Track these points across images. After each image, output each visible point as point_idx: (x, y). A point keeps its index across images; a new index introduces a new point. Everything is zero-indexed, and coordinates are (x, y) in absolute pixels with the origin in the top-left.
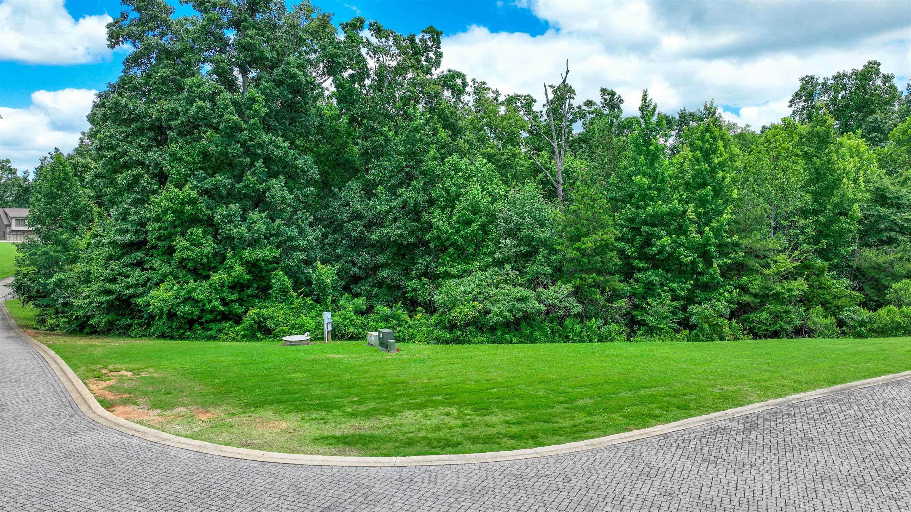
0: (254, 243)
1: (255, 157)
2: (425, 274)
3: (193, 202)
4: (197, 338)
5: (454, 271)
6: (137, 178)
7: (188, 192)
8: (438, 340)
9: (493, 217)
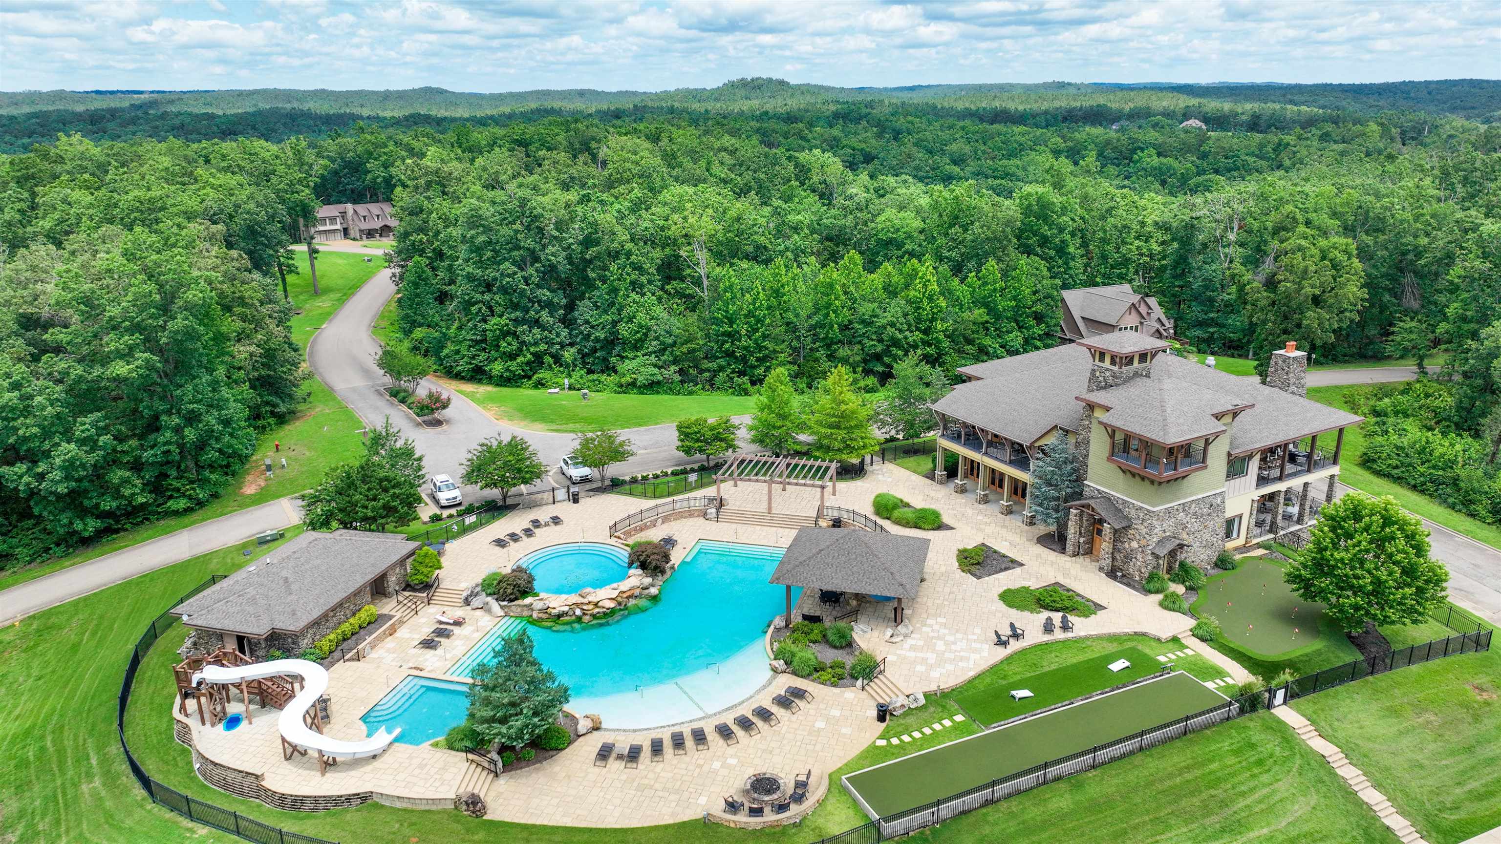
0: (536, 344)
1: (533, 303)
2: (618, 355)
3: (507, 325)
4: (512, 387)
5: (630, 356)
6: (480, 309)
7: (503, 321)
8: (616, 392)
9: (649, 329)
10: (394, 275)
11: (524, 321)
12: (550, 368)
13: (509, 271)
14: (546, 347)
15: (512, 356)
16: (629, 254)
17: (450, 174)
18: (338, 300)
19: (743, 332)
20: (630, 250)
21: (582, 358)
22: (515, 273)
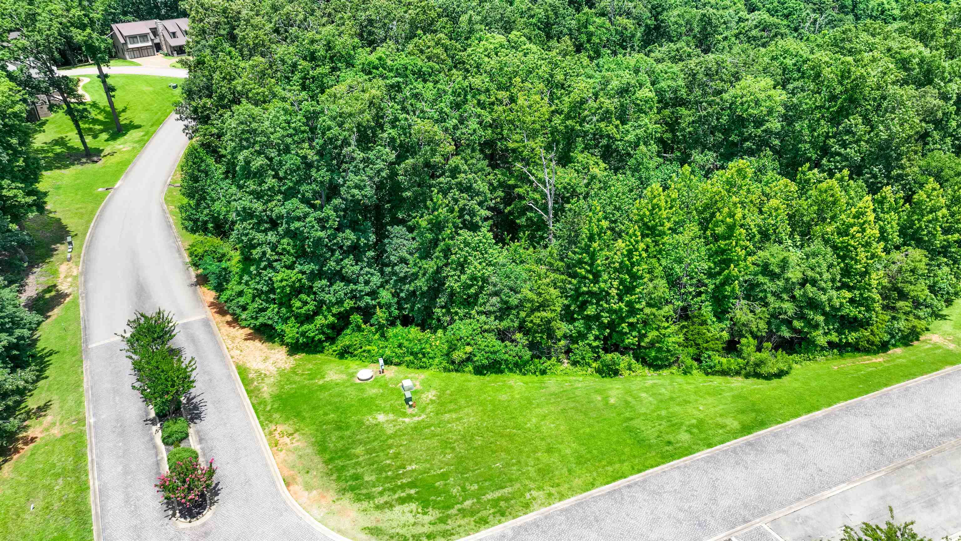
0: (339, 303)
3: (300, 280)
4: (311, 353)
5: (460, 312)
7: (294, 275)
8: (445, 370)
9: (485, 280)
10: (187, 127)
11: (320, 275)
12: (359, 329)
13: (299, 213)
14: (352, 303)
15: (309, 318)
16: (455, 172)
17: (239, 13)
18: (138, 142)
19: (614, 292)
20: (457, 167)
21: (398, 303)
22: (306, 215)
